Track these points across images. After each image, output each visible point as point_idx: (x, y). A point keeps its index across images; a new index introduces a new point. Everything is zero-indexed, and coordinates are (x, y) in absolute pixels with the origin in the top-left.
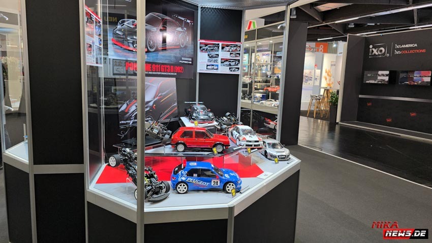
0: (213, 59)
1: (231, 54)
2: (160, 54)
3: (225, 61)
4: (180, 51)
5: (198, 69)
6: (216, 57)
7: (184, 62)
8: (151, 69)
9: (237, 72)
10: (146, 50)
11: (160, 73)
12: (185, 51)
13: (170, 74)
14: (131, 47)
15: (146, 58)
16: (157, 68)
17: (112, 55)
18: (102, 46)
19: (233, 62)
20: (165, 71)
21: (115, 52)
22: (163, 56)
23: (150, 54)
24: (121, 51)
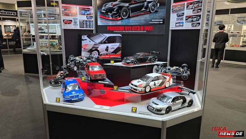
0: (180, 17)
1: (194, 10)
2: (132, 19)
3: (188, 18)
4: (150, 15)
5: (170, 27)
6: (182, 16)
7: (154, 23)
8: (125, 29)
9: (198, 27)
10: (120, 18)
11: (131, 32)
12: (155, 14)
13: (140, 32)
14: (111, 18)
15: (121, 23)
16: (129, 29)
17: (100, 23)
18: (93, 19)
19: (195, 18)
20: (136, 30)
21: (101, 21)
22: (134, 21)
23: (124, 20)
24: (104, 21)
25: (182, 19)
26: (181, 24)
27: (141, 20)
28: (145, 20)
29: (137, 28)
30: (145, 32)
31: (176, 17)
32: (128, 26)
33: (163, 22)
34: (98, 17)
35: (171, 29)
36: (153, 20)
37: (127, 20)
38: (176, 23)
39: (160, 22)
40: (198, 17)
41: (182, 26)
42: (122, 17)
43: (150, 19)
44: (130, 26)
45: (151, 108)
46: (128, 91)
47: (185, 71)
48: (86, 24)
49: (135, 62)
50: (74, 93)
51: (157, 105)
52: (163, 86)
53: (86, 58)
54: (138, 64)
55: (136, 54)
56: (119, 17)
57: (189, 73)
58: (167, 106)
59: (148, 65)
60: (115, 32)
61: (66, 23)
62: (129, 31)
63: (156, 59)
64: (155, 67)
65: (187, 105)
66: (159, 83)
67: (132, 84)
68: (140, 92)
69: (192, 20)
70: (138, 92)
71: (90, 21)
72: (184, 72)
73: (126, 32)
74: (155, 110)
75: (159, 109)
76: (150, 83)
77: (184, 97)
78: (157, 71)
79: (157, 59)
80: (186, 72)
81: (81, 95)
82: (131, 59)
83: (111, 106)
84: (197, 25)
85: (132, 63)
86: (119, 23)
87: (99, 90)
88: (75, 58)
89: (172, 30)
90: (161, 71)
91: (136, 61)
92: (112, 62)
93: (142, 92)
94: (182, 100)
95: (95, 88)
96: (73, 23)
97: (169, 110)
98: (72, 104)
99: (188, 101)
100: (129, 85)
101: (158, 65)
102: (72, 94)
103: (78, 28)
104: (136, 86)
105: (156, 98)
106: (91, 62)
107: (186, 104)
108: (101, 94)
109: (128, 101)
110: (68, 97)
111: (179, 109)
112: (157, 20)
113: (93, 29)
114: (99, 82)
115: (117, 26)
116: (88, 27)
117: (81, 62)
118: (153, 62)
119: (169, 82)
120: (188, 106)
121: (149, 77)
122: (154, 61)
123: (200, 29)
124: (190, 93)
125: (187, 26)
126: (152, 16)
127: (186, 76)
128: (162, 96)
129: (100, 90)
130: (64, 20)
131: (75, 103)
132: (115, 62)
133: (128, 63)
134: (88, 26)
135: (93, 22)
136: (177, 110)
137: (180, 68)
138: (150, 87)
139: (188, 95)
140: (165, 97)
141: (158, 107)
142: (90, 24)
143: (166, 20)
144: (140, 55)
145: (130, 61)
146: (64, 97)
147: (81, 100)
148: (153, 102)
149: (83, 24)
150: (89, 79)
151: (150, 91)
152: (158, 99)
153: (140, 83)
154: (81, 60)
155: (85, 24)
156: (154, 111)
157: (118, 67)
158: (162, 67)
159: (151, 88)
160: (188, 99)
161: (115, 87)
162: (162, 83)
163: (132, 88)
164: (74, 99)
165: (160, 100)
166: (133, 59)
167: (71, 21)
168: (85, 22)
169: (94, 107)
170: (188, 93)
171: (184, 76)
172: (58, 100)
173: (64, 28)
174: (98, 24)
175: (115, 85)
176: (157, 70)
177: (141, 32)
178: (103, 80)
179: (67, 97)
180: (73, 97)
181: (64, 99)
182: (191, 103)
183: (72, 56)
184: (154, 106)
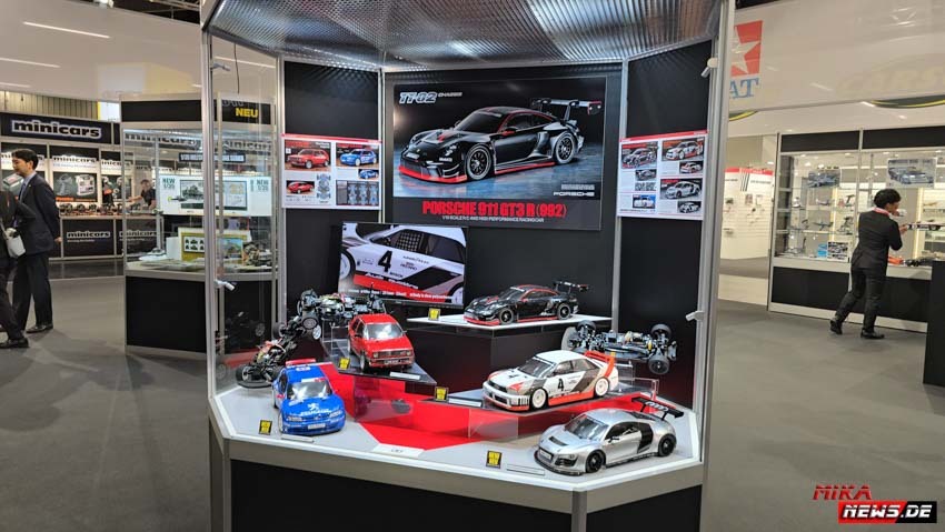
0: (645, 182)
1: (682, 165)
2: (499, 182)
3: (669, 186)
4: (555, 171)
5: (618, 209)
6: (650, 177)
7: (569, 194)
8: (477, 211)
9: (695, 214)
10: (464, 178)
11: (497, 219)
12: (570, 169)
13: (524, 220)
14: (435, 176)
15: (465, 191)
16: (490, 210)
17: (399, 191)
18: (379, 179)
19: (686, 185)
20: (512, 214)
21: (403, 185)
22: (506, 187)
23: (474, 185)
24: (413, 185)
25: (650, 187)
26: (650, 203)
27: (525, 185)
28: (541, 186)
29: (516, 209)
30: (542, 220)
31: (634, 180)
32: (487, 201)
33: (597, 192)
34: (396, 172)
35: (619, 213)
36: (563, 187)
37: (484, 184)
38: (635, 199)
39: (585, 191)
40: (696, 186)
41: (653, 207)
42: (471, 174)
43: (554, 181)
44: (493, 201)
45: (546, 455)
46: (479, 404)
47: (659, 346)
48: (357, 192)
49: (506, 316)
50: (313, 406)
51: (564, 445)
52: (588, 391)
53: (354, 301)
54: (515, 322)
55: (508, 288)
56: (460, 175)
57: (672, 352)
58: (591, 449)
59: (546, 326)
60: (447, 217)
61: (294, 191)
62: (493, 219)
63: (572, 305)
64: (570, 332)
65: (656, 450)
66: (574, 382)
67: (492, 384)
68: (515, 409)
69: (680, 192)
70: (508, 406)
71: (368, 185)
72: (659, 350)
73: (482, 218)
74: (555, 460)
75: (567, 457)
76: (545, 381)
77: (648, 425)
78: (575, 345)
79: (575, 308)
80: (663, 351)
81: (336, 414)
82: (494, 304)
83: (425, 449)
84: (694, 208)
85: (497, 317)
86: (460, 192)
87: (389, 402)
88: (318, 300)
89: (623, 218)
90: (587, 347)
91: (508, 312)
92: (434, 312)
93: (520, 408)
94: (638, 435)
95: (379, 397)
96: (316, 190)
97: (596, 462)
98: (310, 439)
99: (657, 439)
100: (481, 387)
101: (577, 326)
102: (308, 410)
103: (332, 204)
104: (503, 389)
105: (563, 426)
106: (368, 313)
107: (654, 448)
108: (399, 415)
109: (477, 437)
110: (297, 418)
111: (631, 461)
112: (577, 187)
113: (379, 208)
114: (393, 374)
115: (454, 200)
116: (363, 202)
117: (337, 313)
118: (564, 316)
119: (609, 380)
120: (658, 455)
121: (544, 365)
122: (567, 312)
123: (700, 221)
124: (668, 415)
125: (666, 209)
126: (562, 173)
127: (662, 363)
128: (582, 420)
129: (394, 403)
130: (288, 182)
131: (316, 439)
132: (445, 312)
133: (483, 318)
134: (363, 199)
135: (377, 186)
136: (623, 463)
137: (645, 338)
138: (547, 395)
139: (663, 419)
140: (589, 423)
141: (566, 452)
142: (368, 193)
143: (606, 189)
144: (523, 292)
145: (489, 313)
146: (284, 420)
147: (334, 429)
148: (552, 439)
149: (349, 192)
150: (362, 366)
151: (546, 405)
152: (568, 428)
153: (515, 381)
154: (338, 306)
155: (352, 192)
156: (553, 464)
157: (453, 328)
158: (590, 332)
159: (550, 395)
160: (659, 432)
161: (441, 392)
162: (585, 383)
163: (491, 395)
164: (315, 426)
165: (575, 433)
166: (498, 306)
167: (312, 183)
168: (353, 188)
169: (374, 450)
170: (661, 415)
171: (656, 362)
172: (265, 428)
173: (289, 207)
174: (395, 195)
175: (440, 385)
176: (575, 343)
177: (529, 220)
178: (405, 369)
179: (295, 419)
180: (310, 419)
181: (286, 424)
182: (668, 446)
183: (309, 292)
184: (554, 449)
